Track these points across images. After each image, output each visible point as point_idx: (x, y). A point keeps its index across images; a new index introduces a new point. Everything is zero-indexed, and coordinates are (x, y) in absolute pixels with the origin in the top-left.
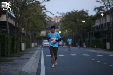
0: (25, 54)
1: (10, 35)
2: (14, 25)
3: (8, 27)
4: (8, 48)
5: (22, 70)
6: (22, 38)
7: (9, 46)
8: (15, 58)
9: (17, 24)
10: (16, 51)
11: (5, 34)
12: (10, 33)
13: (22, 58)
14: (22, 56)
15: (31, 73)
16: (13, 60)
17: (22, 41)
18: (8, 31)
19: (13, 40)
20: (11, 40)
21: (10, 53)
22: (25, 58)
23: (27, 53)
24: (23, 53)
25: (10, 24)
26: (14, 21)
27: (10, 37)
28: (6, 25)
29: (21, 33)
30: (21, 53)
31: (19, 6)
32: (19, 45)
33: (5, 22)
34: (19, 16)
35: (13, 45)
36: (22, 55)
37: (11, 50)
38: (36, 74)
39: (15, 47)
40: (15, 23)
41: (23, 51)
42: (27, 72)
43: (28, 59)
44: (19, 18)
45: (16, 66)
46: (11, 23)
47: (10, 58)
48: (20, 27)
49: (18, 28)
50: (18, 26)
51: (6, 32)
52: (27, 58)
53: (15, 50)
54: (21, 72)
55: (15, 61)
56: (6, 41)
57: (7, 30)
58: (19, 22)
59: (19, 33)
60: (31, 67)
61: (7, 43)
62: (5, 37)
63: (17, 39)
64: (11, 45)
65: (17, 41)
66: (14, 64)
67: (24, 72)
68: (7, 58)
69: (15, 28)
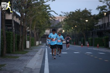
1: (15, 33)
2: (20, 24)
3: (13, 25)
4: (13, 45)
5: (26, 66)
6: (26, 36)
7: (14, 44)
8: (20, 55)
9: (22, 23)
10: (21, 49)
11: (11, 32)
12: (15, 31)
13: (27, 55)
14: (27, 54)
15: (35, 69)
16: (18, 57)
17: (27, 39)
18: (14, 29)
19: (18, 38)
20: (16, 38)
21: (15, 51)
22: (30, 55)
23: (32, 50)
24: (28, 50)
25: (15, 22)
26: (19, 20)
27: (15, 35)
28: (11, 23)
29: (26, 31)
30: (26, 50)
31: (24, 5)
32: (24, 43)
33: (11, 21)
34: (25, 14)
35: (18, 42)
36: (27, 52)
37: (16, 48)
38: (40, 69)
39: (20, 45)
40: (21, 22)
41: (28, 49)
43: (33, 56)
44: (24, 16)
45: (21, 62)
47: (15, 55)
48: (25, 25)
49: (22, 27)
50: (23, 25)
51: (11, 30)
52: (31, 55)
53: (20, 47)
54: (25, 67)
55: (20, 58)
56: (12, 39)
57: (12, 28)
58: (24, 21)
59: (24, 31)
60: (36, 63)
61: (13, 41)
62: (11, 35)
63: (22, 37)
64: (16, 43)
65: (22, 39)
66: (19, 60)
67: (29, 68)
68: (13, 55)
69: (20, 26)
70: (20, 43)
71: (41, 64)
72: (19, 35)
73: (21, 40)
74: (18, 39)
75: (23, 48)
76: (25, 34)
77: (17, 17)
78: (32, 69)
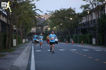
0: (16, 49)
1: (2, 32)
2: (6, 23)
6: (13, 34)
7: (1, 42)
8: (7, 53)
9: (9, 21)
10: (8, 47)
12: (2, 29)
13: (14, 53)
14: (14, 52)
15: (22, 67)
16: (5, 55)
17: (13, 38)
19: (5, 36)
20: (3, 36)
21: (2, 49)
22: (17, 53)
23: (19, 48)
24: (15, 48)
26: (6, 18)
27: (2, 33)
29: (12, 29)
30: (13, 48)
32: (11, 41)
36: (13, 50)
37: (3, 46)
38: (26, 68)
39: (7, 43)
40: (7, 21)
41: (14, 47)
42: (18, 66)
43: (19, 54)
44: (10, 16)
45: (8, 61)
46: (3, 21)
47: (2, 54)
49: (9, 25)
50: (9, 23)
54: (12, 66)
55: (7, 56)
58: (10, 19)
59: (11, 30)
60: (22, 62)
63: (9, 35)
64: (3, 41)
65: (9, 37)
66: (5, 59)
67: (16, 66)
69: (6, 25)
70: (7, 41)
71: (28, 62)
72: (6, 34)
73: (8, 39)
74: (5, 38)
75: (10, 47)
76: (12, 32)
77: (3, 16)
78: (18, 67)
